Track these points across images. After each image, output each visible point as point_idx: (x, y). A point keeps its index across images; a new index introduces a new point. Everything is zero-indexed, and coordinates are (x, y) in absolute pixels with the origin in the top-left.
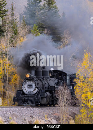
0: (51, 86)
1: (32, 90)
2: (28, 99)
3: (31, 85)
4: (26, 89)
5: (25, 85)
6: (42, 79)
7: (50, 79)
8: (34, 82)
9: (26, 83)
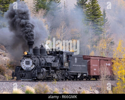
0: (47, 63)
1: (29, 66)
2: (25, 75)
3: (29, 62)
4: (24, 66)
5: (23, 61)
6: (39, 56)
7: (47, 56)
8: (32, 59)
9: (24, 59)
